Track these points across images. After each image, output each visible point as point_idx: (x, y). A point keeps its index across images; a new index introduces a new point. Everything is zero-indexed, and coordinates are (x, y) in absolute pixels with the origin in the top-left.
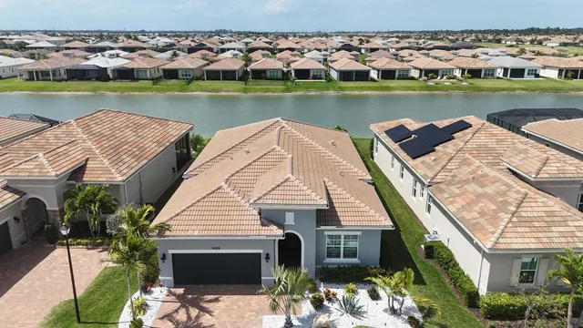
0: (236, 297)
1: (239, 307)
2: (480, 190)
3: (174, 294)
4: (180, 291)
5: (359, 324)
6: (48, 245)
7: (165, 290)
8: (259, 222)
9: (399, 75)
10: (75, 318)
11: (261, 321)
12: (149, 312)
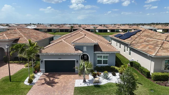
0: (67, 75)
1: (67, 78)
2: (148, 43)
3: (45, 75)
4: (47, 74)
5: (109, 82)
6: (4, 63)
7: (42, 74)
8: (74, 50)
9: (116, 31)
10: (10, 80)
11: (75, 81)
12: (35, 79)
